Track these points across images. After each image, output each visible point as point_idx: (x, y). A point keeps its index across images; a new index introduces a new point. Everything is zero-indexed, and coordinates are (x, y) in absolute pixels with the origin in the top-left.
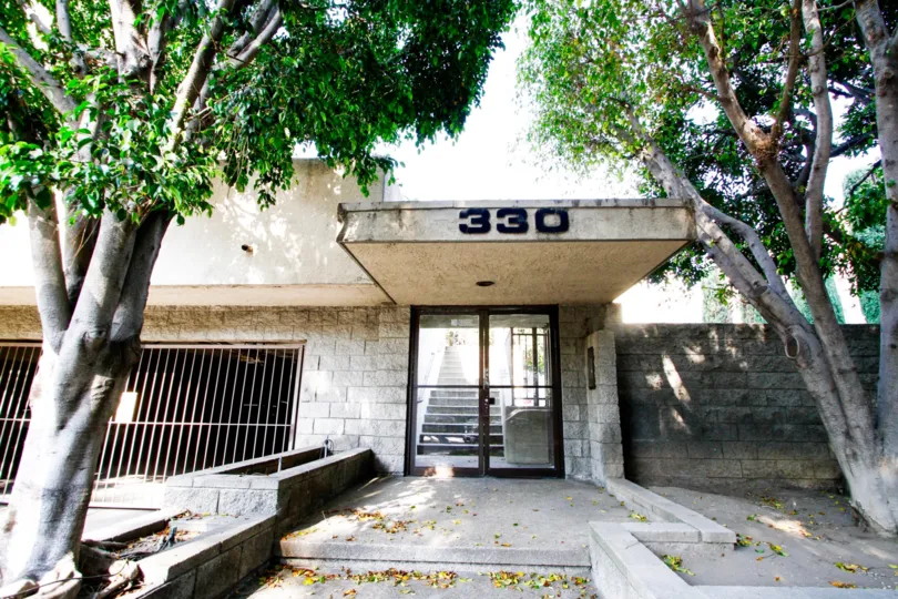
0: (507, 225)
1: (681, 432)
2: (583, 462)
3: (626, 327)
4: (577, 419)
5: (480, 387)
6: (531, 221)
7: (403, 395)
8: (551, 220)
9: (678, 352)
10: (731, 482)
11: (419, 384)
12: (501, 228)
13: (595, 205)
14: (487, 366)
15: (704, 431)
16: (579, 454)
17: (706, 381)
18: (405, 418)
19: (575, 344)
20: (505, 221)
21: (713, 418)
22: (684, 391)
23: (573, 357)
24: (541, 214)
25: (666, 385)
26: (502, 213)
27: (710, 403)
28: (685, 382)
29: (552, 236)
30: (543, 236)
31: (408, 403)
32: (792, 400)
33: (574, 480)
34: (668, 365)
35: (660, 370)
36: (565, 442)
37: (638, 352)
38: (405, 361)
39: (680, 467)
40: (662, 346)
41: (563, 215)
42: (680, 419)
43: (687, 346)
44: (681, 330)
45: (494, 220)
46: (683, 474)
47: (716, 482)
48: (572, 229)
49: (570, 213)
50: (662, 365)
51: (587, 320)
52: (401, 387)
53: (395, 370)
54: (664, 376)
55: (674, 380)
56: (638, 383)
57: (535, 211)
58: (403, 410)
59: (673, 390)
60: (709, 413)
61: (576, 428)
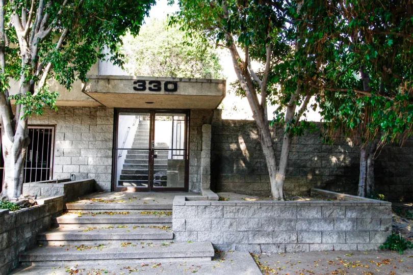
0: (153, 88)
1: (243, 171)
2: (197, 184)
3: (223, 120)
4: (196, 165)
5: (150, 149)
6: (163, 86)
7: (110, 153)
8: (170, 86)
9: (247, 133)
10: (262, 192)
11: (119, 148)
12: (150, 89)
13: (188, 80)
14: (153, 139)
15: (253, 171)
16: (195, 181)
17: (258, 148)
18: (111, 164)
19: (197, 129)
20: (152, 86)
21: (258, 165)
22: (247, 152)
23: (196, 135)
24: (167, 83)
25: (239, 149)
26: (151, 83)
27: (258, 158)
28: (248, 148)
29: (170, 93)
30: (167, 93)
31: (112, 157)
32: (295, 157)
33: (192, 192)
34: (241, 140)
35: (237, 143)
36: (190, 175)
37: (227, 133)
38: (111, 136)
39: (241, 186)
40: (239, 131)
41: (175, 84)
42: (244, 165)
43: (251, 131)
44: (249, 123)
45: (148, 86)
46: (242, 189)
47: (256, 192)
48: (178, 91)
49: (178, 83)
50: (238, 140)
51: (204, 117)
52: (109, 149)
53: (106, 141)
54: (238, 145)
55: (243, 146)
56: (226, 148)
57: (164, 82)
58: (110, 161)
59: (242, 152)
60: (257, 162)
61: (195, 169)
